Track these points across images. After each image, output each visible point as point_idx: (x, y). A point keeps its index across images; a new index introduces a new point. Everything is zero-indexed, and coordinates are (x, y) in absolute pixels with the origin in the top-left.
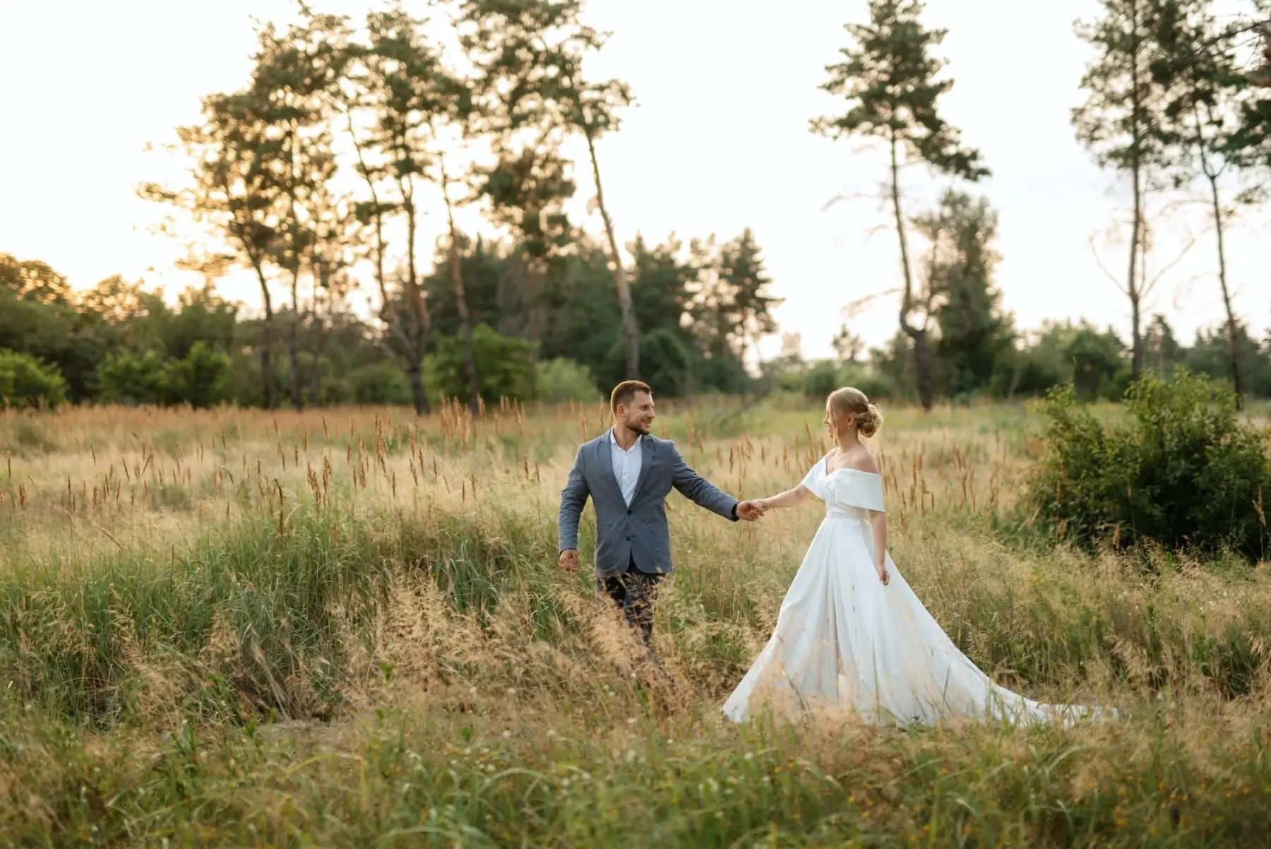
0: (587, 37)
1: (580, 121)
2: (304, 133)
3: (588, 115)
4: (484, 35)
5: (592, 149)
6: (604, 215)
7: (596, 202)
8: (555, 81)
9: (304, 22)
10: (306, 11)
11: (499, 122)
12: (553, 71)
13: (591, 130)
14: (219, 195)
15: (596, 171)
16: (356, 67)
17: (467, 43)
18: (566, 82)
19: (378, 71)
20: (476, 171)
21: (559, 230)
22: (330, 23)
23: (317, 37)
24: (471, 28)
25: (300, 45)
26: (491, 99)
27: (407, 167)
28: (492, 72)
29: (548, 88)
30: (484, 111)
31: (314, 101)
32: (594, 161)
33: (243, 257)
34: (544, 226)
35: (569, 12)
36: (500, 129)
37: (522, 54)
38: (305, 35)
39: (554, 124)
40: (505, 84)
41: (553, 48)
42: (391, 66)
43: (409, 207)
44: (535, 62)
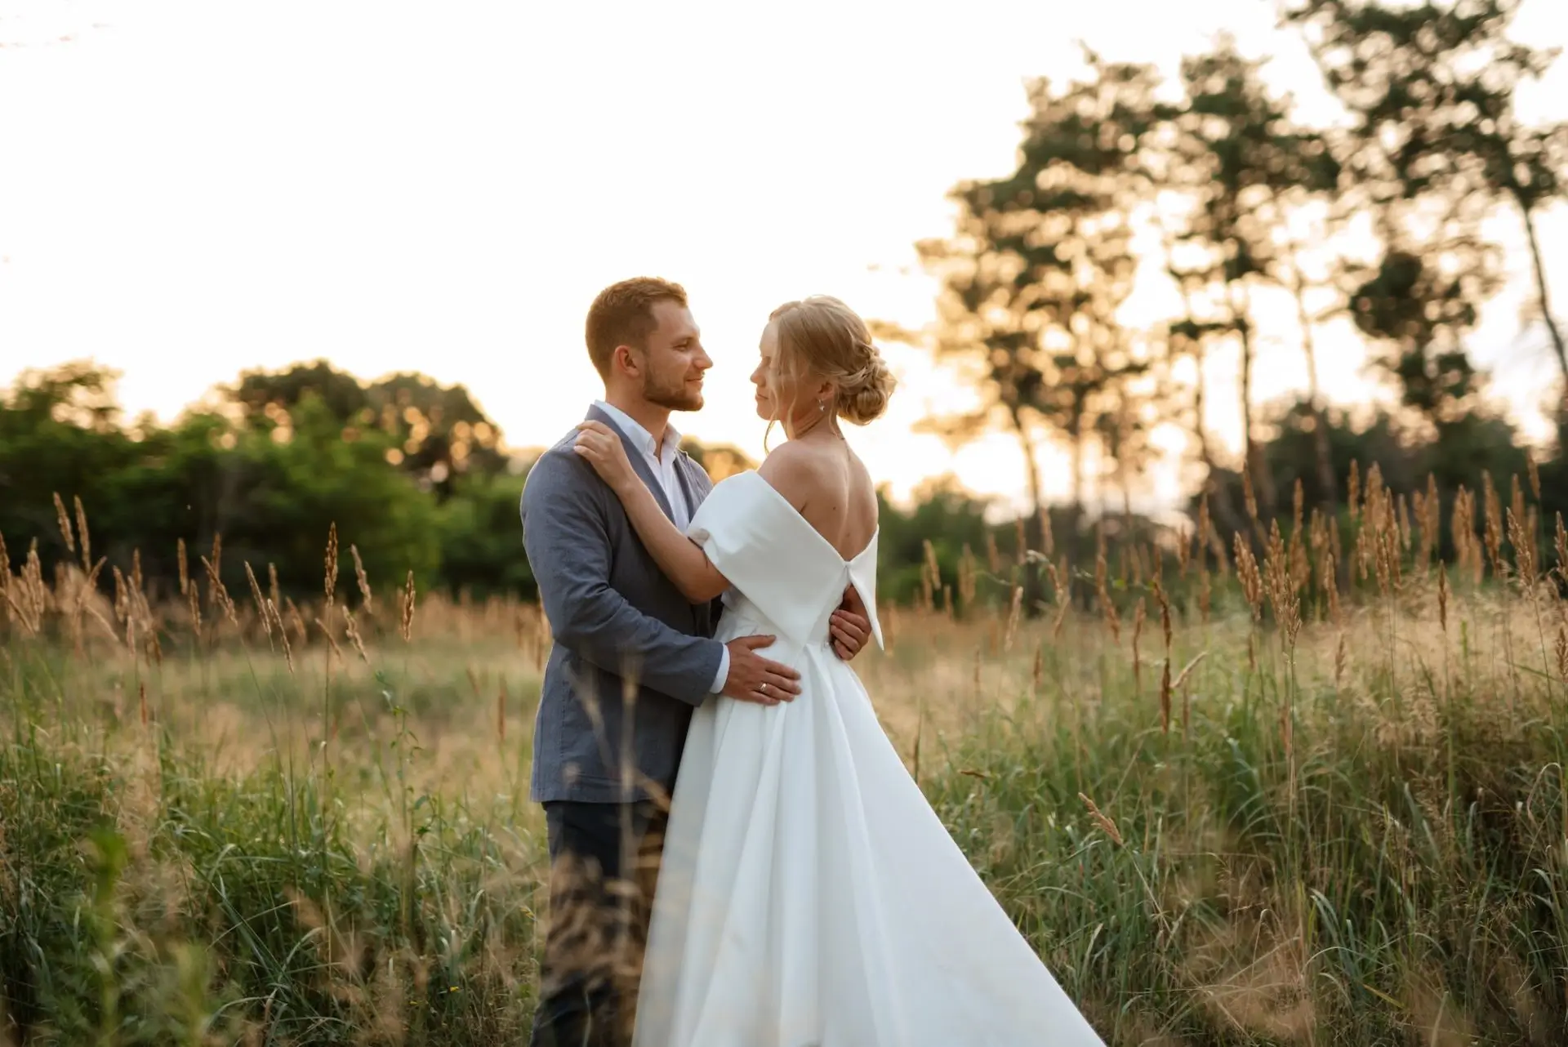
0: (1520, 58)
1: (1512, 184)
2: (1091, 226)
3: (1523, 174)
4: (1360, 66)
5: (1530, 227)
6: (1552, 325)
7: (1538, 307)
8: (1471, 129)
9: (1090, 76)
10: (1093, 59)
11: (1385, 189)
12: (1466, 113)
13: (1528, 197)
14: (970, 330)
15: (1537, 260)
16: (1166, 133)
17: (1335, 79)
18: (1487, 127)
19: (1197, 134)
20: (1351, 268)
21: (1453, 377)
22: (1126, 74)
23: (1111, 94)
24: (1340, 58)
25: (1086, 108)
26: (1374, 157)
27: (1243, 265)
28: (1376, 115)
29: (1459, 140)
30: (1361, 175)
31: (1104, 183)
32: (1533, 245)
33: (1001, 413)
34: (1432, 369)
35: (1489, 23)
36: (1387, 200)
37: (1419, 89)
38: (1091, 92)
39: (1472, 190)
40: (1392, 136)
41: (1464, 78)
42: (1217, 128)
43: (1241, 325)
44: (1439, 101)
